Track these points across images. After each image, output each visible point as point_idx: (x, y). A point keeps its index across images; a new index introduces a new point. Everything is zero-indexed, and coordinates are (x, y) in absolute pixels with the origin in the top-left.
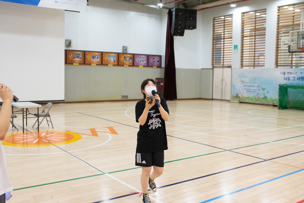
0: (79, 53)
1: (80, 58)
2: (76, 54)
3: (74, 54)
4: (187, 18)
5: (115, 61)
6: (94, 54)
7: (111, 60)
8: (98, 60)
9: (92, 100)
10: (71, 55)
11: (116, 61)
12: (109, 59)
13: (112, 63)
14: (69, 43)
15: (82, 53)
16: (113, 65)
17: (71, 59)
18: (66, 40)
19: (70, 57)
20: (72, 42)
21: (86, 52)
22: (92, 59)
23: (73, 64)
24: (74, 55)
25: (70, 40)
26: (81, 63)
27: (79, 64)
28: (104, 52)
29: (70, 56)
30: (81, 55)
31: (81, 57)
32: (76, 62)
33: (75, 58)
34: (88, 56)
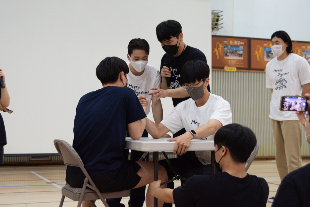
0: (236, 42)
1: (240, 55)
2: (232, 46)
3: (226, 46)
10: (220, 49)
14: (216, 19)
15: (243, 43)
19: (217, 51)
20: (221, 17)
21: (252, 41)
22: (265, 57)
23: (223, 68)
24: (226, 49)
25: (218, 13)
26: (243, 66)
27: (238, 68)
30: (241, 47)
31: (241, 52)
32: (230, 63)
33: (228, 54)
34: (258, 51)
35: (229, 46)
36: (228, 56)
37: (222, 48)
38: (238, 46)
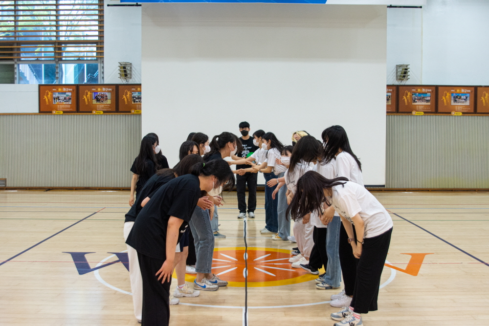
0: (424, 90)
1: (427, 101)
2: (419, 93)
3: (414, 93)
6: (458, 91)
8: (468, 103)
9: (451, 187)
10: (408, 96)
14: (403, 72)
15: (430, 90)
17: (406, 104)
18: (398, 66)
19: (406, 99)
20: (409, 70)
21: (440, 88)
22: (452, 101)
23: (411, 113)
24: (414, 96)
25: (407, 66)
26: (430, 111)
27: (425, 113)
29: (405, 97)
30: (429, 94)
31: (429, 98)
32: (417, 108)
33: (416, 100)
34: (445, 97)
35: (417, 94)
36: (416, 102)
37: (410, 95)
38: (426, 93)
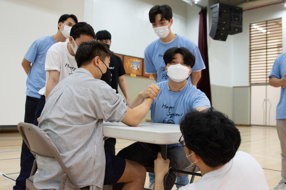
4: (232, 18)
5: (138, 69)
7: (134, 68)
11: (140, 70)
12: (131, 66)
13: (135, 72)
16: (137, 75)
28: (126, 56)
